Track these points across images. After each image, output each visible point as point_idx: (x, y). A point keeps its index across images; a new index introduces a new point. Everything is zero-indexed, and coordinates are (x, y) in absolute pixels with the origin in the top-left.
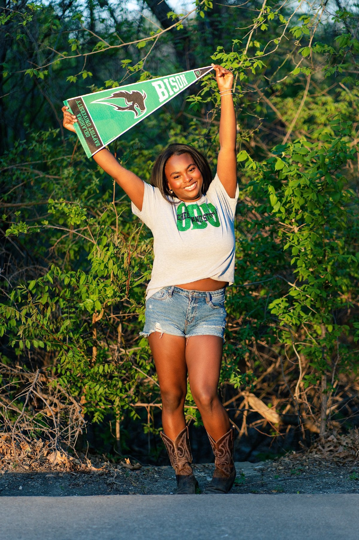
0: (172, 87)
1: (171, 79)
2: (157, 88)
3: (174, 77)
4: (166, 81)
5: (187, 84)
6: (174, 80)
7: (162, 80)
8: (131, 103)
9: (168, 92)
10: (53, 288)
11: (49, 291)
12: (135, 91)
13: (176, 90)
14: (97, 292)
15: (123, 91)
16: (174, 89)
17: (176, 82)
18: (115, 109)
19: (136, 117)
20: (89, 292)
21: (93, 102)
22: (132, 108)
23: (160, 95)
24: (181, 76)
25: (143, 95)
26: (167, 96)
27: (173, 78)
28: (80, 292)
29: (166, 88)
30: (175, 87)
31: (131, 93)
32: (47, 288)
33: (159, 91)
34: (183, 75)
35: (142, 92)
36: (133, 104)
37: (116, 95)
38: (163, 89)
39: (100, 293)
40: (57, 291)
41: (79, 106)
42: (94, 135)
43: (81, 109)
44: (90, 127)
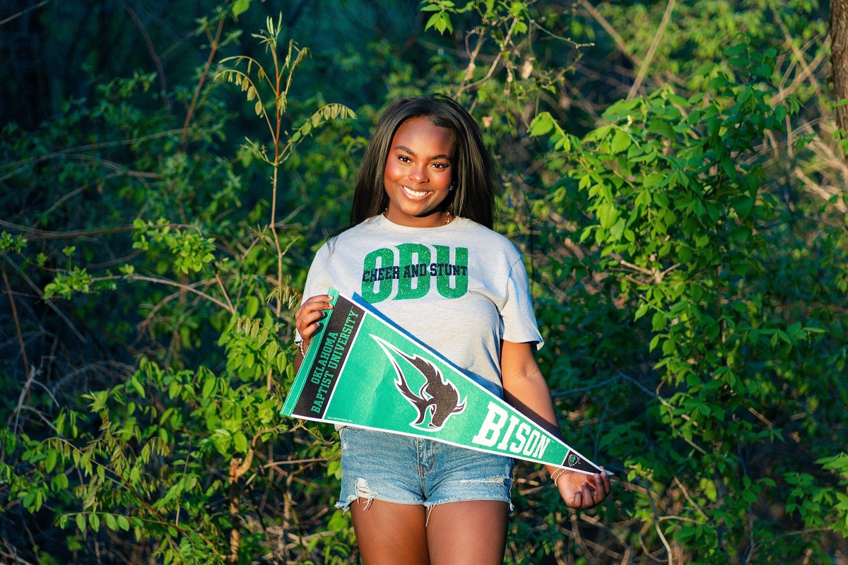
0: (513, 439)
1: (524, 426)
2: (490, 417)
3: (533, 428)
4: (514, 421)
5: (540, 457)
6: (527, 433)
7: (510, 413)
8: (428, 397)
9: (500, 440)
10: (144, 408)
11: (137, 413)
12: (454, 387)
13: (513, 448)
14: (239, 413)
15: (436, 369)
16: (513, 444)
17: (527, 437)
18: (395, 381)
19: (413, 424)
20: (221, 414)
21: (374, 337)
22: (422, 405)
23: (484, 431)
24: (544, 437)
25: (458, 405)
26: (491, 443)
27: (528, 429)
28: (203, 413)
29: (503, 431)
30: (518, 443)
31: (445, 384)
32: (132, 407)
33: (488, 424)
34: (549, 440)
35: (462, 399)
36: (431, 402)
37: (418, 362)
38: (497, 429)
39: (244, 416)
40: (154, 413)
41: (348, 320)
42: (324, 388)
43: (347, 329)
44: (331, 371)
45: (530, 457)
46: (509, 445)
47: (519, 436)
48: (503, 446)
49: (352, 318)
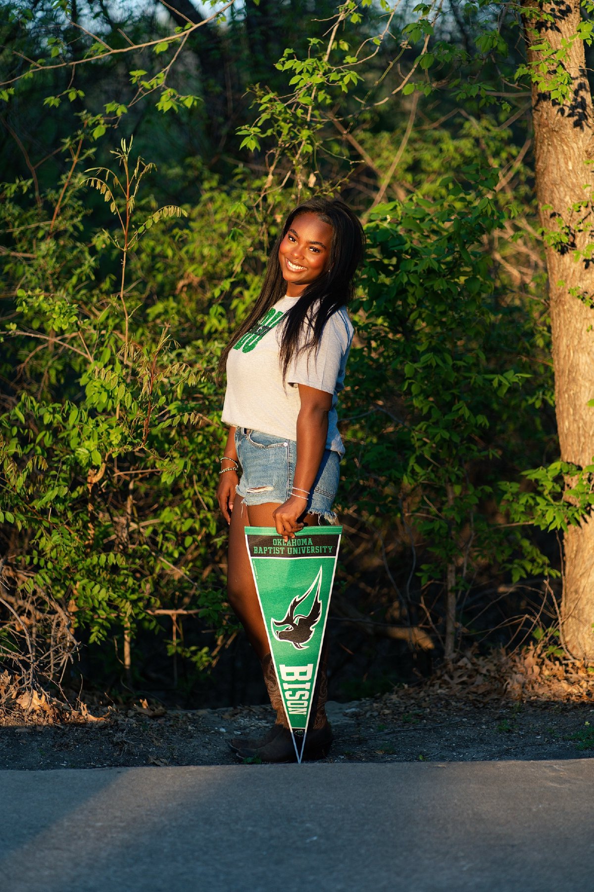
0: (294, 691)
1: (307, 693)
2: (303, 669)
4: (308, 685)
5: (291, 713)
6: (303, 698)
7: (311, 681)
8: (296, 621)
13: (288, 693)
15: (319, 619)
16: (291, 693)
19: (273, 620)
21: (321, 570)
22: (289, 620)
23: (291, 669)
24: (306, 709)
25: (301, 644)
27: (306, 697)
29: (297, 682)
30: (294, 695)
31: (311, 629)
33: (297, 670)
34: (305, 713)
35: (305, 645)
36: (294, 625)
37: (317, 606)
38: (297, 677)
41: (325, 547)
42: (272, 551)
43: (318, 549)
44: (285, 551)
45: (287, 707)
46: (289, 690)
47: (298, 694)
48: (286, 686)
49: (327, 550)
